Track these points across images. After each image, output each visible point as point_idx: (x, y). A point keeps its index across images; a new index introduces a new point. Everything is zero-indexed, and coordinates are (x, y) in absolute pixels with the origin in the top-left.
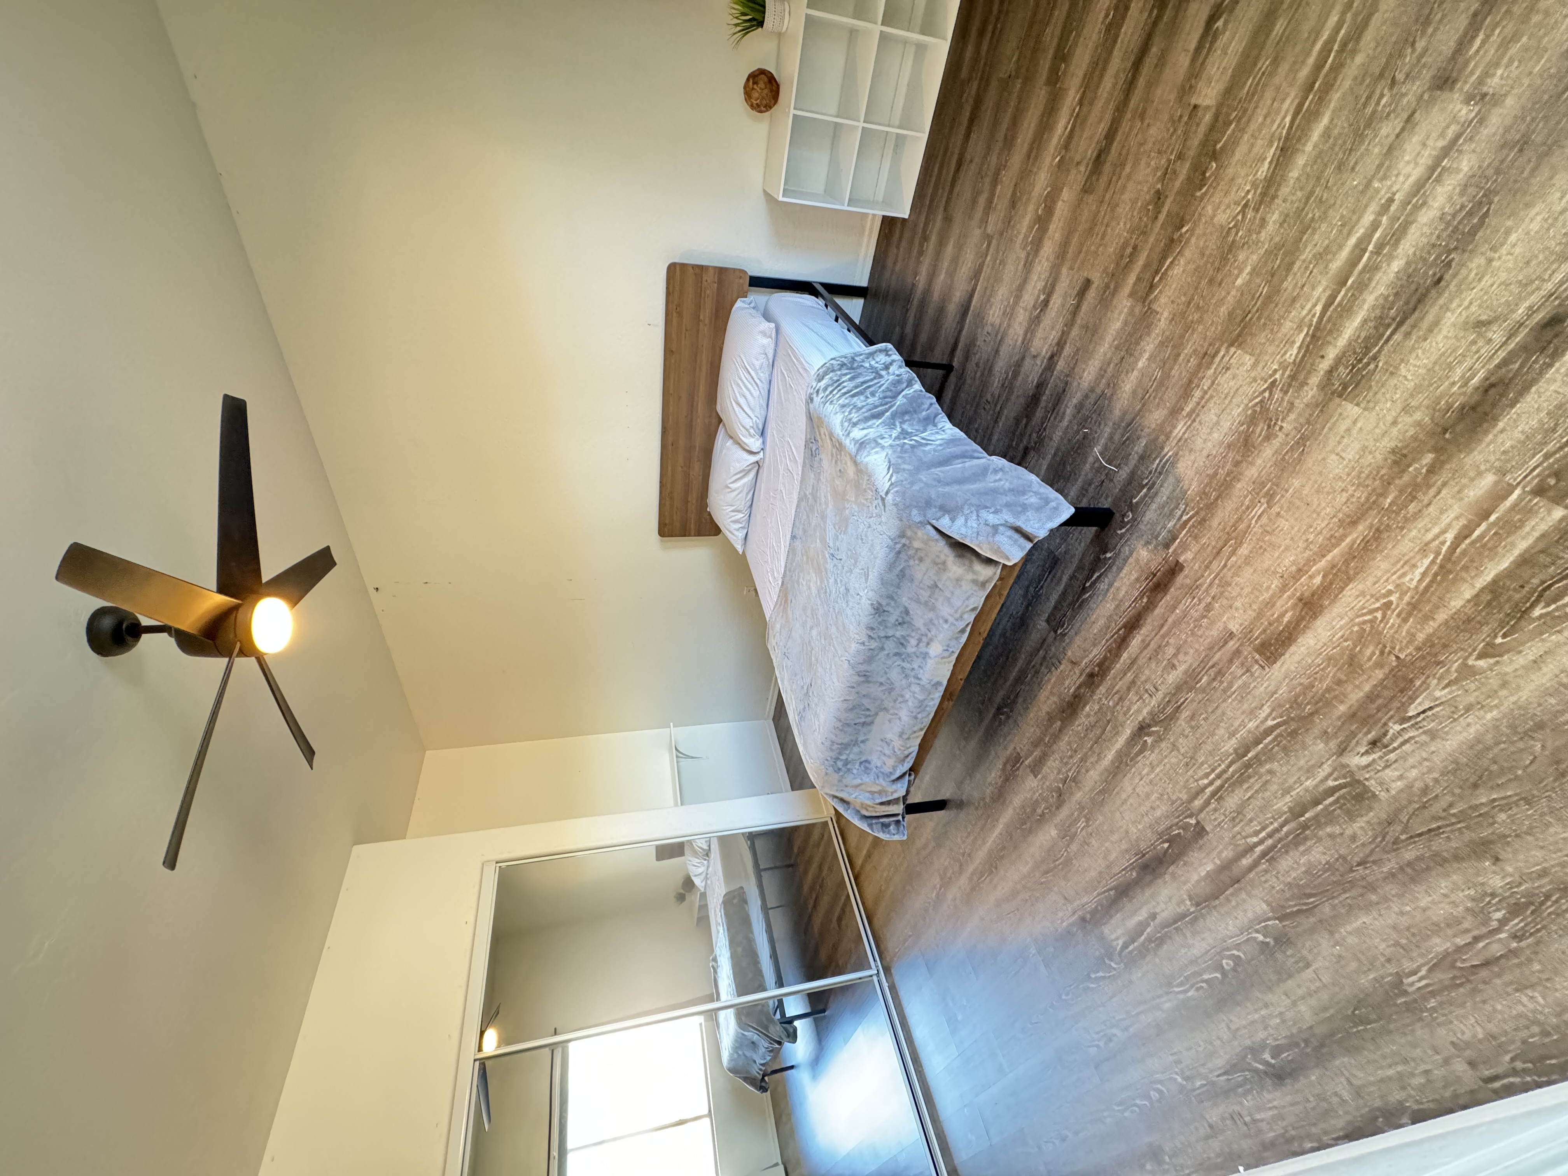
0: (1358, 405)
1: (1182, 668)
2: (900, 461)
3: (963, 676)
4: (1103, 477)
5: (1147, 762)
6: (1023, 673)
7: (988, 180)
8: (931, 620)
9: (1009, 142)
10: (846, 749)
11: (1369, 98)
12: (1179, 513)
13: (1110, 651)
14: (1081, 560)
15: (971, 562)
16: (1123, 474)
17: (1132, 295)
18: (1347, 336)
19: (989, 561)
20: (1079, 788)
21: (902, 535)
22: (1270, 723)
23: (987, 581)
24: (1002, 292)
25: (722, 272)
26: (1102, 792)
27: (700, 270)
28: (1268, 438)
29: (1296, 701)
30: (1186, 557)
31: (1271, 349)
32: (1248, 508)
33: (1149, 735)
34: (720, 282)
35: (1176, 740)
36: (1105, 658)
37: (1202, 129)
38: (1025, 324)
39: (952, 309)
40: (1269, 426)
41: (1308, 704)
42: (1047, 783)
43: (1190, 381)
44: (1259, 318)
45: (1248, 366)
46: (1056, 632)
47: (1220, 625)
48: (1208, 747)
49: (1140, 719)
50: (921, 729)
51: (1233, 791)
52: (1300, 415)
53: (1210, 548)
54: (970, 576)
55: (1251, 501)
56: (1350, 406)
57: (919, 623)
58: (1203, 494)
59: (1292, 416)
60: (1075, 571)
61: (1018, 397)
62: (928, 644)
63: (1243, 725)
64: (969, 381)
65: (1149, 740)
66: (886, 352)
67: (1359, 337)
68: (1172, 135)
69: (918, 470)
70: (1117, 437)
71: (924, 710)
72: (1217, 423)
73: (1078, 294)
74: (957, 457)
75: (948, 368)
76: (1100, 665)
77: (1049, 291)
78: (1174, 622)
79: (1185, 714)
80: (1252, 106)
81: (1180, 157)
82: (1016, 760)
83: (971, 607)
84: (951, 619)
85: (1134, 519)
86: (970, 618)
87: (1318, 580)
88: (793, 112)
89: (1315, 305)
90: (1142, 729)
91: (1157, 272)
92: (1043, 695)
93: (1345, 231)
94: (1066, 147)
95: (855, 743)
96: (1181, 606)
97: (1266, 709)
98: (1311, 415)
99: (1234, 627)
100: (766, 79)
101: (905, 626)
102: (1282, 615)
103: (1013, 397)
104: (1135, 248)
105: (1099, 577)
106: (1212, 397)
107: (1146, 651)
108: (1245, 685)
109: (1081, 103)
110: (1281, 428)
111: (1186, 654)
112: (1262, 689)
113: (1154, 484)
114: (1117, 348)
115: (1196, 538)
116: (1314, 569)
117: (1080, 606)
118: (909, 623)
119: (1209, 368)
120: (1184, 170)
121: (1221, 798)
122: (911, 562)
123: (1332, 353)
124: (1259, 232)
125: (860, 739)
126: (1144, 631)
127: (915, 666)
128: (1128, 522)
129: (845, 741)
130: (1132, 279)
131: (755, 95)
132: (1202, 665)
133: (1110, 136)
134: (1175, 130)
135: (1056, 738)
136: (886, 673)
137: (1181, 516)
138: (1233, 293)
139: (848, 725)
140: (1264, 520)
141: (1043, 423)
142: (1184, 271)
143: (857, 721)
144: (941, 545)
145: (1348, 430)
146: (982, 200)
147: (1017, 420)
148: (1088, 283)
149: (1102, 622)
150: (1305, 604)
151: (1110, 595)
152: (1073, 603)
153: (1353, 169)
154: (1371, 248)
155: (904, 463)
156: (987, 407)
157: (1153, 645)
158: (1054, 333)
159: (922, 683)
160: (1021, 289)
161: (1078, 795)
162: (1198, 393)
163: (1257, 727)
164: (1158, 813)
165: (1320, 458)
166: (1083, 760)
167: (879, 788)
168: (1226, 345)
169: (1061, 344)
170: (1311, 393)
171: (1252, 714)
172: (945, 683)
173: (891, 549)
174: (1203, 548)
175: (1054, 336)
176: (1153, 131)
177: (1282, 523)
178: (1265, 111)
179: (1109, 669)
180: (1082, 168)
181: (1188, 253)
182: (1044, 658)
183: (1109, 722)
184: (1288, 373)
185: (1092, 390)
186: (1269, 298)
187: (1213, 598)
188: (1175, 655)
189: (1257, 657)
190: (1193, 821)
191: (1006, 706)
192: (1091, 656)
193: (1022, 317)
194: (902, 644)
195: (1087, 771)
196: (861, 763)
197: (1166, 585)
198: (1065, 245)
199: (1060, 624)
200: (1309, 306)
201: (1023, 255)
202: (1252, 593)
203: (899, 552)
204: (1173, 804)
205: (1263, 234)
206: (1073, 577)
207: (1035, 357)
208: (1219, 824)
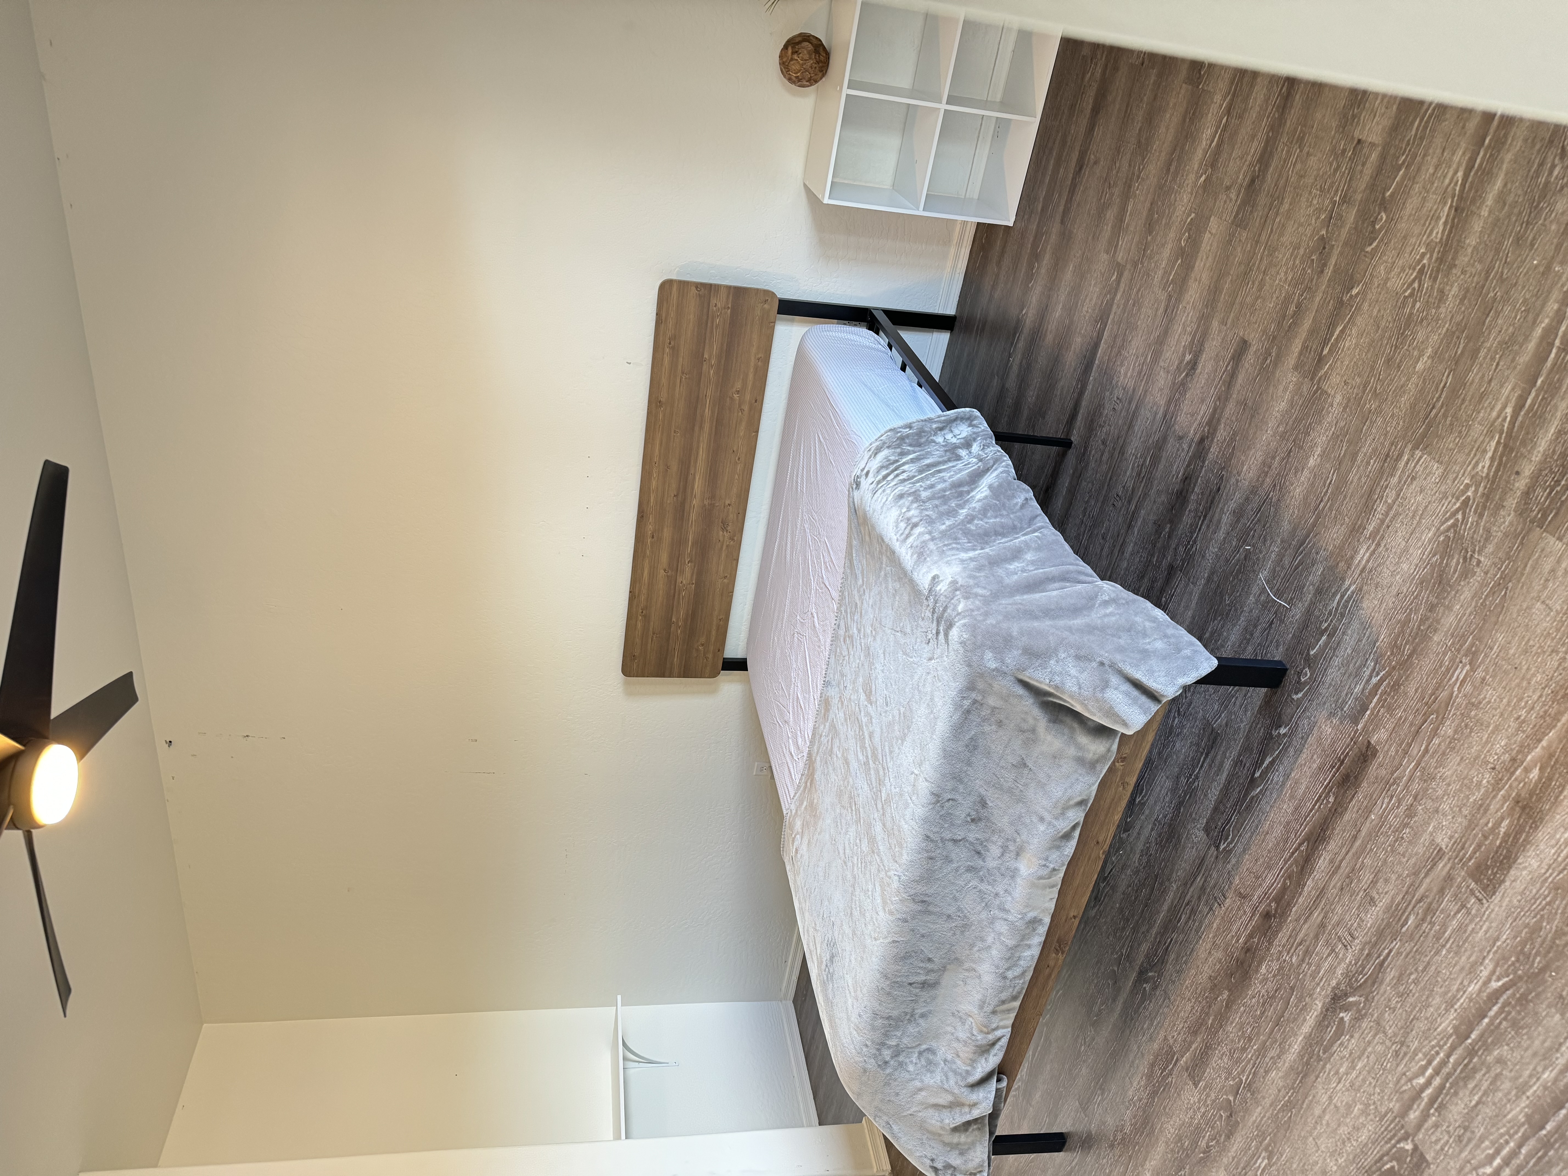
0: (1560, 539)
1: (1382, 903)
2: (971, 582)
3: (1076, 910)
4: (1271, 616)
5: (1346, 1053)
6: (1174, 912)
7: (1117, 191)
8: (1020, 817)
9: (1143, 147)
10: (897, 1027)
11: (1541, 164)
12: (1368, 673)
13: (1290, 877)
14: (1247, 737)
15: (1072, 729)
16: (1297, 613)
17: (1296, 368)
18: (1541, 449)
19: (1101, 731)
20: (1258, 1103)
21: (971, 687)
22: (1495, 985)
23: (1097, 761)
24: (1137, 344)
25: (739, 293)
26: (1289, 1106)
27: (707, 290)
28: (1466, 574)
29: (1522, 949)
30: (1378, 737)
31: (1461, 458)
32: (1448, 670)
33: (1345, 1008)
34: (736, 310)
35: (1382, 1014)
36: (1284, 889)
37: (1369, 170)
38: (1166, 391)
39: (1071, 359)
40: (1465, 558)
41: (1537, 954)
42: (1213, 1096)
43: (1371, 492)
44: (1445, 416)
45: (1435, 478)
46: (1218, 847)
47: (1425, 838)
48: (1421, 1025)
49: (1334, 983)
50: (1014, 998)
51: (1456, 1093)
52: (1498, 547)
53: (1407, 724)
54: (1072, 751)
55: (1452, 660)
56: (1552, 540)
57: (1003, 822)
58: (1395, 647)
59: (1490, 548)
60: (1240, 755)
61: (1159, 492)
62: (1018, 854)
63: (1462, 989)
64: (1092, 465)
65: (1346, 1016)
66: (969, 419)
67: (1554, 451)
68: (1336, 170)
69: (996, 596)
70: (1286, 561)
71: (1015, 965)
72: (1406, 550)
73: (1233, 358)
74: (1051, 579)
75: (1065, 444)
76: (1278, 899)
77: (1197, 349)
78: (1369, 834)
79: (1390, 975)
80: (1421, 151)
81: (1345, 199)
82: (1167, 1057)
83: (1079, 799)
84: (1048, 817)
85: (1313, 679)
86: (1077, 816)
87: (1535, 774)
88: (846, 91)
89: (1504, 407)
90: (1337, 1000)
91: (1325, 342)
92: (1203, 947)
93: (1530, 317)
94: (1213, 164)
95: (911, 1017)
96: (1376, 809)
97: (1489, 965)
98: (1511, 548)
99: (1442, 840)
100: (810, 47)
101: (982, 824)
102: (1498, 824)
103: (1153, 492)
104: (1299, 306)
105: (1272, 763)
106: (1397, 514)
107: (1336, 878)
108: (1461, 928)
109: (1228, 111)
110: (1479, 562)
111: (1386, 881)
112: (1481, 933)
113: (1335, 629)
114: (1283, 436)
115: (1390, 709)
116: (1529, 757)
117: (1249, 808)
118: (988, 819)
119: (1392, 475)
120: (1351, 216)
121: (1442, 1107)
122: (987, 728)
123: (1528, 469)
124: (1438, 307)
125: (919, 1011)
126: (1332, 846)
127: (1000, 889)
128: (1306, 683)
129: (895, 1013)
130: (1296, 346)
131: (795, 66)
132: (1408, 897)
133: (1265, 158)
134: (1338, 167)
135: (1222, 1018)
136: (955, 899)
137: (1370, 677)
138: (1414, 379)
139: (900, 985)
140: (1468, 688)
141: (1192, 533)
142: (1357, 345)
143: (913, 979)
144: (1028, 704)
145: (1553, 571)
146: (1111, 215)
147: (1158, 527)
148: (1244, 345)
149: (1278, 831)
150: (1523, 808)
151: (1287, 791)
152: (1239, 802)
153: (1532, 245)
154: (1557, 342)
155: (977, 585)
156: (1119, 504)
157: (1345, 869)
158: (1204, 408)
159: (1010, 918)
160: (1161, 341)
161: (1256, 1114)
162: (1381, 508)
163: (1480, 991)
164: (1363, 1137)
165: (1525, 605)
166: (1262, 1051)
167: (950, 1098)
168: (1410, 446)
169: (1213, 422)
170: (1508, 519)
171: (1472, 970)
172: (1047, 920)
173: (957, 706)
174: (1398, 725)
175: (1204, 411)
176: (1313, 161)
177: (1489, 694)
178: (1435, 160)
179: (1289, 905)
180: (1233, 196)
181: (1359, 320)
182: (1203, 889)
183: (1292, 989)
184: (1481, 489)
185: (1254, 491)
186: (1454, 392)
187: (1415, 798)
188: (1374, 883)
189: (1473, 885)
190: (1409, 1146)
191: (1152, 967)
192: (1265, 885)
193: (1162, 381)
194: (979, 853)
195: (1267, 1072)
196: (920, 1053)
197: (1356, 778)
198: (1215, 290)
199: (1223, 835)
200: (1498, 407)
201: (1163, 297)
202: (1460, 790)
203: (968, 712)
204: (1381, 1120)
205: (1443, 310)
206: (1238, 763)
207: (1181, 438)
208: (1442, 1149)
